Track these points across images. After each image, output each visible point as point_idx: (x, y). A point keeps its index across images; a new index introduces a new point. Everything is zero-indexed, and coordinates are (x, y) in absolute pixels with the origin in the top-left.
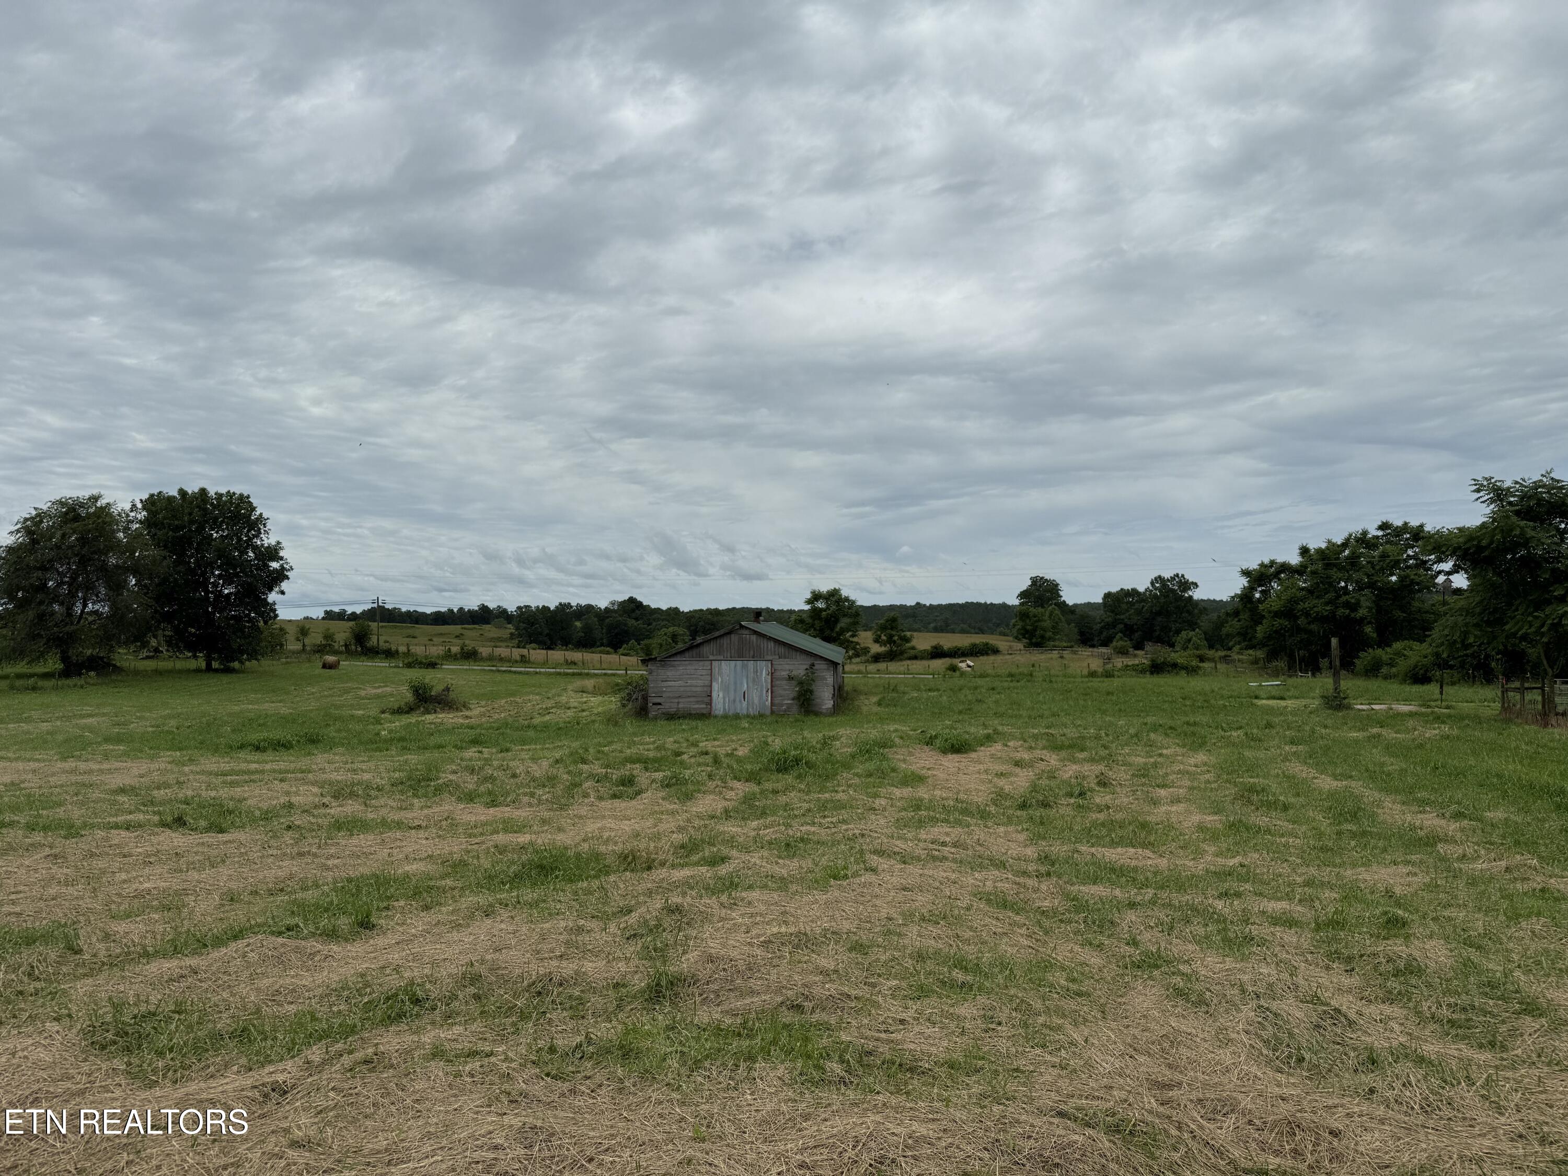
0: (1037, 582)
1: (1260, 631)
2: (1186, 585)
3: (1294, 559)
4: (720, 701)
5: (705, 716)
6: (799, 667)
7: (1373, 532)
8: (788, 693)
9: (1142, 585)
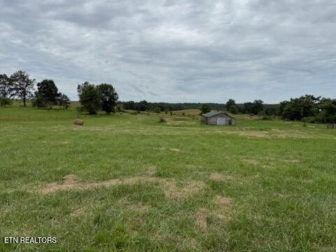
0: (230, 100)
1: (283, 113)
2: (261, 102)
3: (290, 101)
4: (218, 123)
5: (216, 125)
6: (229, 119)
7: (304, 96)
8: (228, 122)
9: (252, 102)
